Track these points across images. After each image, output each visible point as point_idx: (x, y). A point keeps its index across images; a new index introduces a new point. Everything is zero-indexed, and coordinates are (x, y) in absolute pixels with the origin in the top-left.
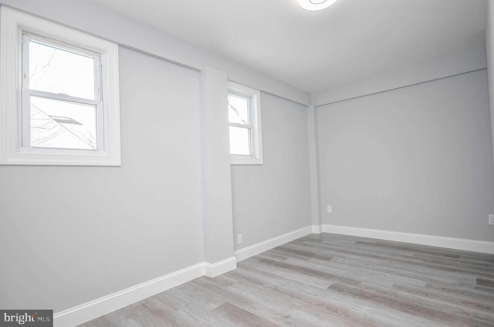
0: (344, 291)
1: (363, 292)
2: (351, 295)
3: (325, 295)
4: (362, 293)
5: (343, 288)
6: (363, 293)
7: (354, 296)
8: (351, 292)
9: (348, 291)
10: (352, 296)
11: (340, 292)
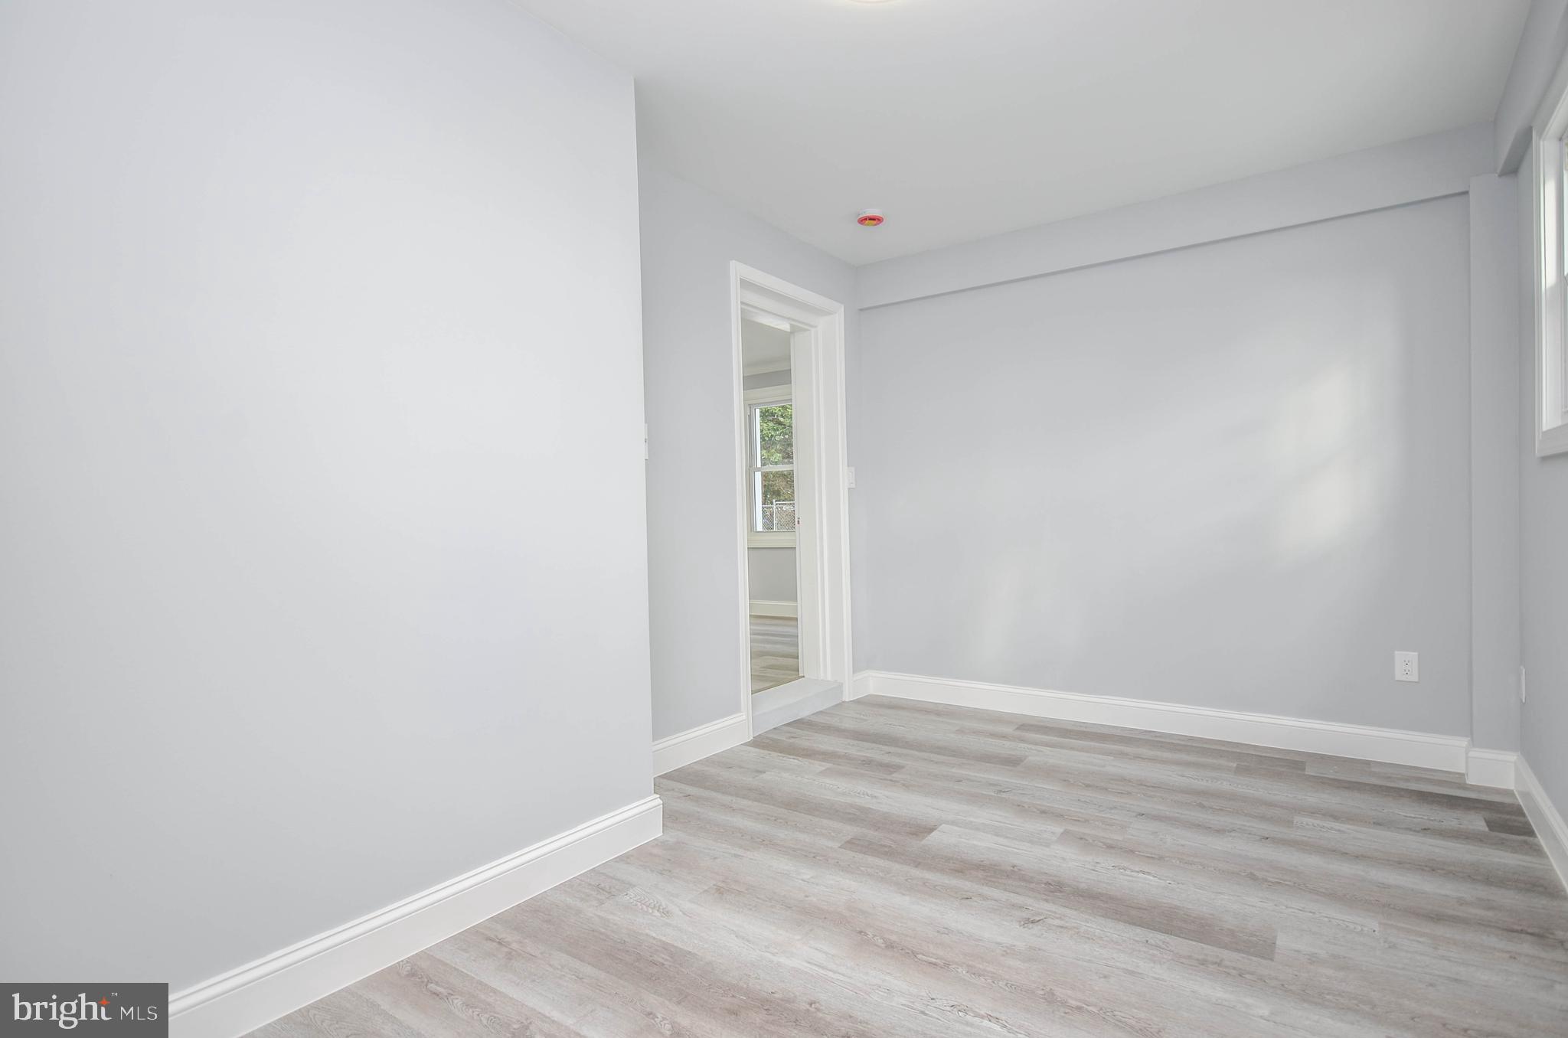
0: (1045, 884)
1: (990, 881)
2: (1023, 873)
3: (1093, 868)
4: (993, 879)
5: (1051, 894)
6: (989, 879)
7: (1015, 869)
8: (1025, 880)
9: (1032, 886)
10: (1020, 870)
11: (1056, 879)
